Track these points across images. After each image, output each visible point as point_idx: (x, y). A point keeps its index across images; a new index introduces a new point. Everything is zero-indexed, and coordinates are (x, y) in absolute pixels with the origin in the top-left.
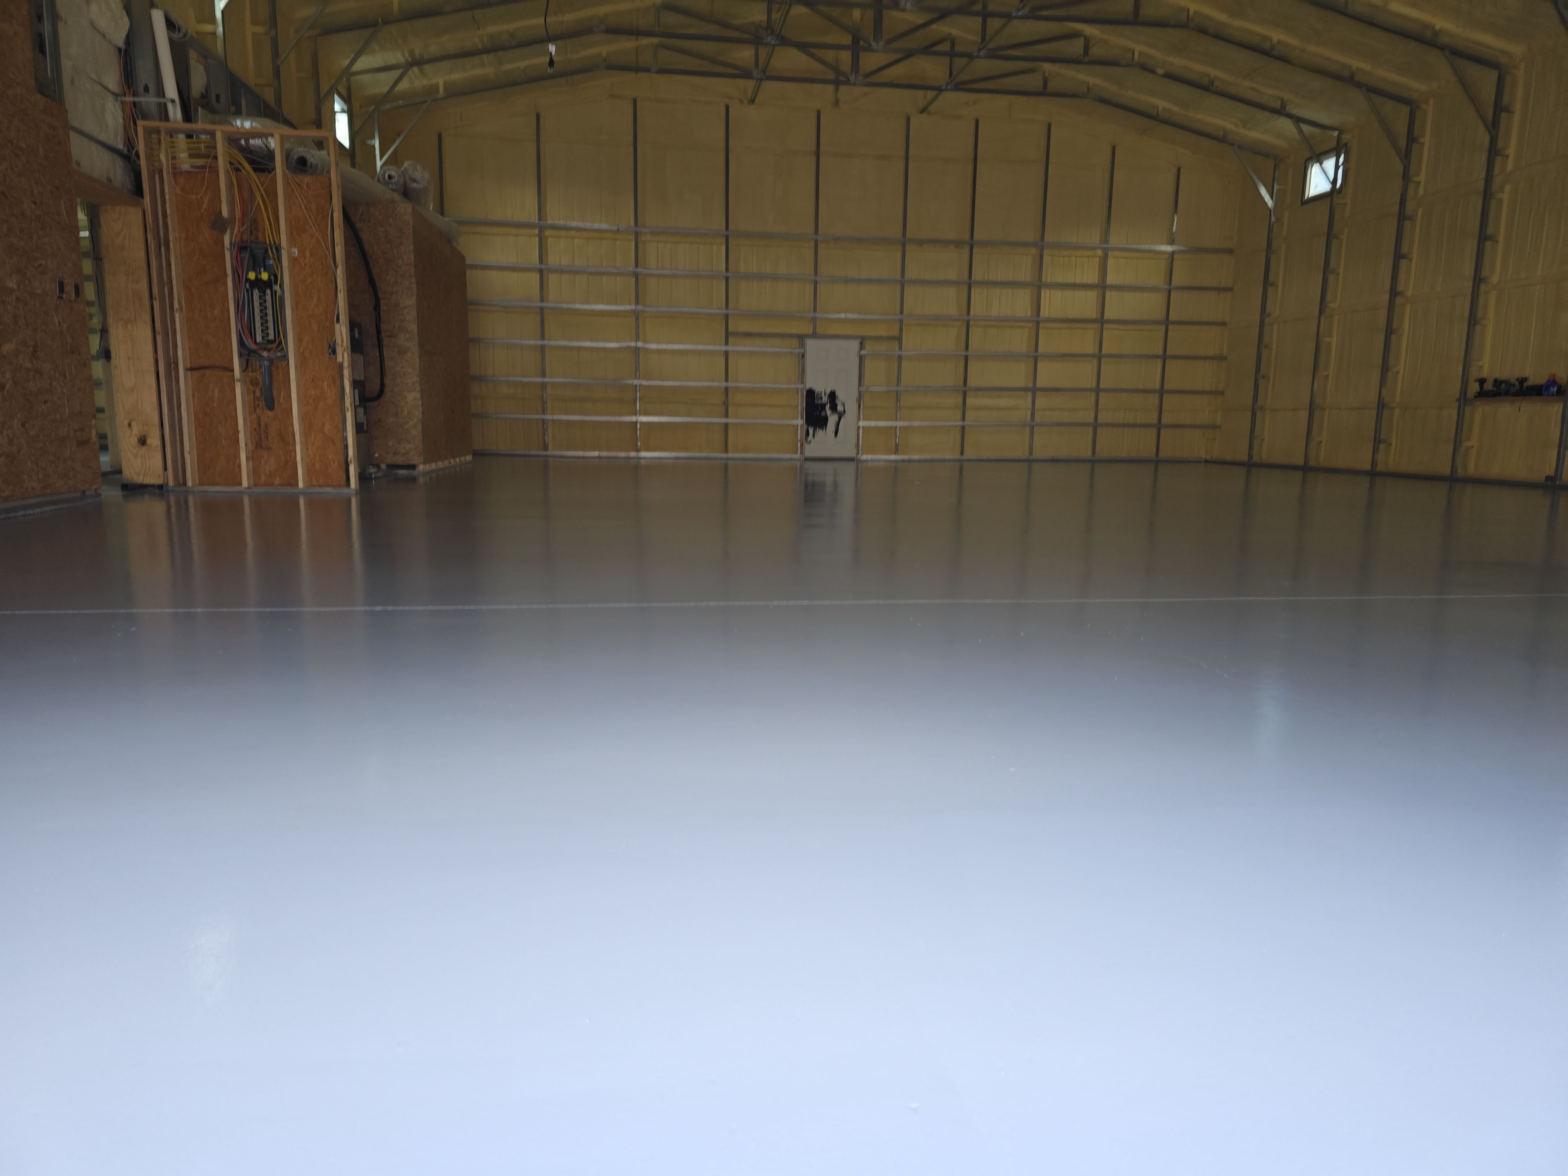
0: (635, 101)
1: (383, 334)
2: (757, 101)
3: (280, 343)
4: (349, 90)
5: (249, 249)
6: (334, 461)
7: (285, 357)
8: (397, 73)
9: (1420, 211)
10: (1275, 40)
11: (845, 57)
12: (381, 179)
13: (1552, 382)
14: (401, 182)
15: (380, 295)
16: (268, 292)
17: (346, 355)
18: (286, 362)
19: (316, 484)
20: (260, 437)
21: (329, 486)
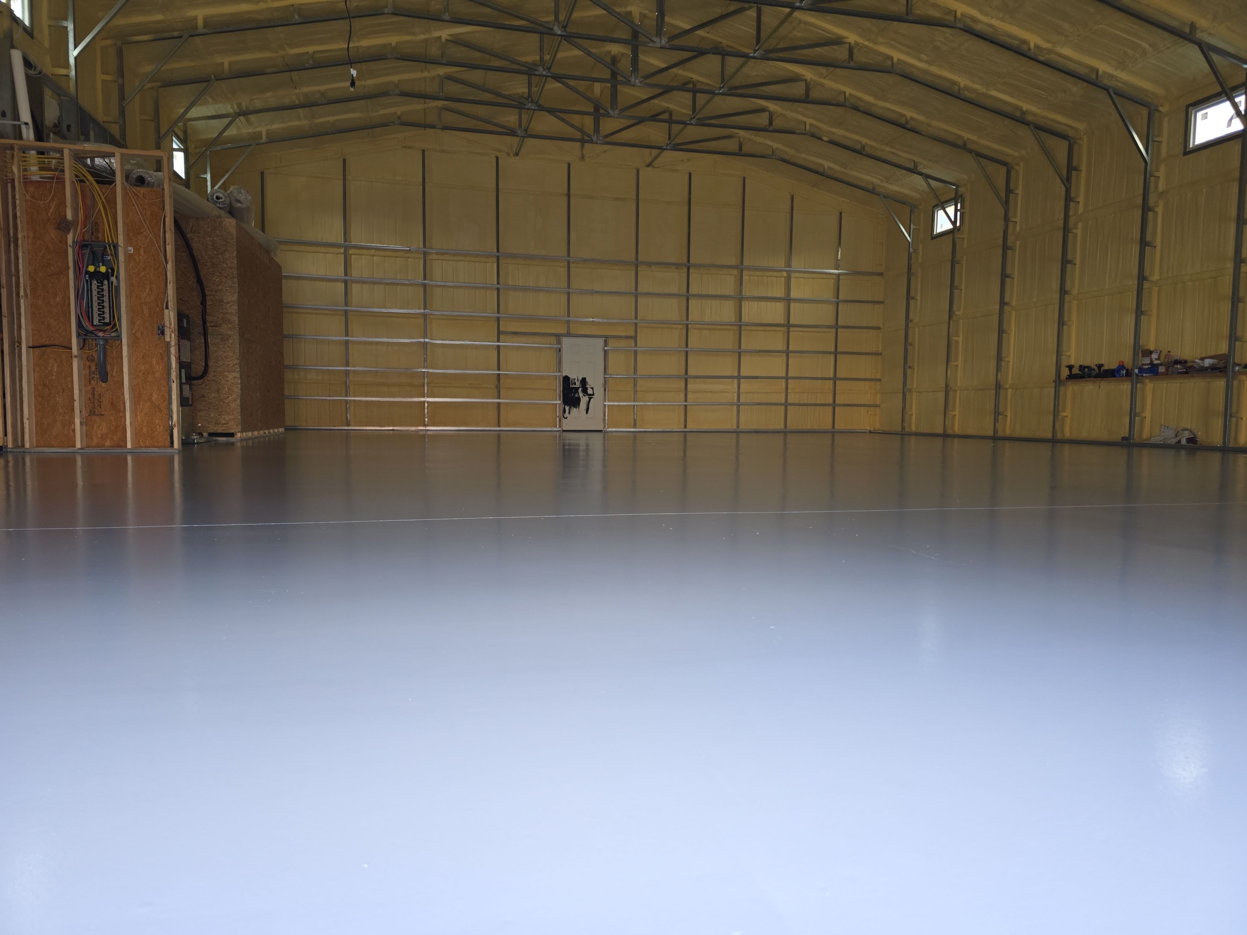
0: (423, 151)
1: (208, 325)
2: (520, 154)
3: (115, 325)
4: (185, 132)
5: (89, 247)
6: (160, 426)
7: (119, 337)
8: (226, 121)
9: (1018, 243)
10: (908, 117)
11: (588, 122)
12: (210, 199)
13: (1122, 366)
14: (228, 202)
15: (207, 292)
16: (106, 282)
17: (173, 335)
18: (119, 342)
19: (142, 445)
20: (94, 405)
21: (155, 447)
